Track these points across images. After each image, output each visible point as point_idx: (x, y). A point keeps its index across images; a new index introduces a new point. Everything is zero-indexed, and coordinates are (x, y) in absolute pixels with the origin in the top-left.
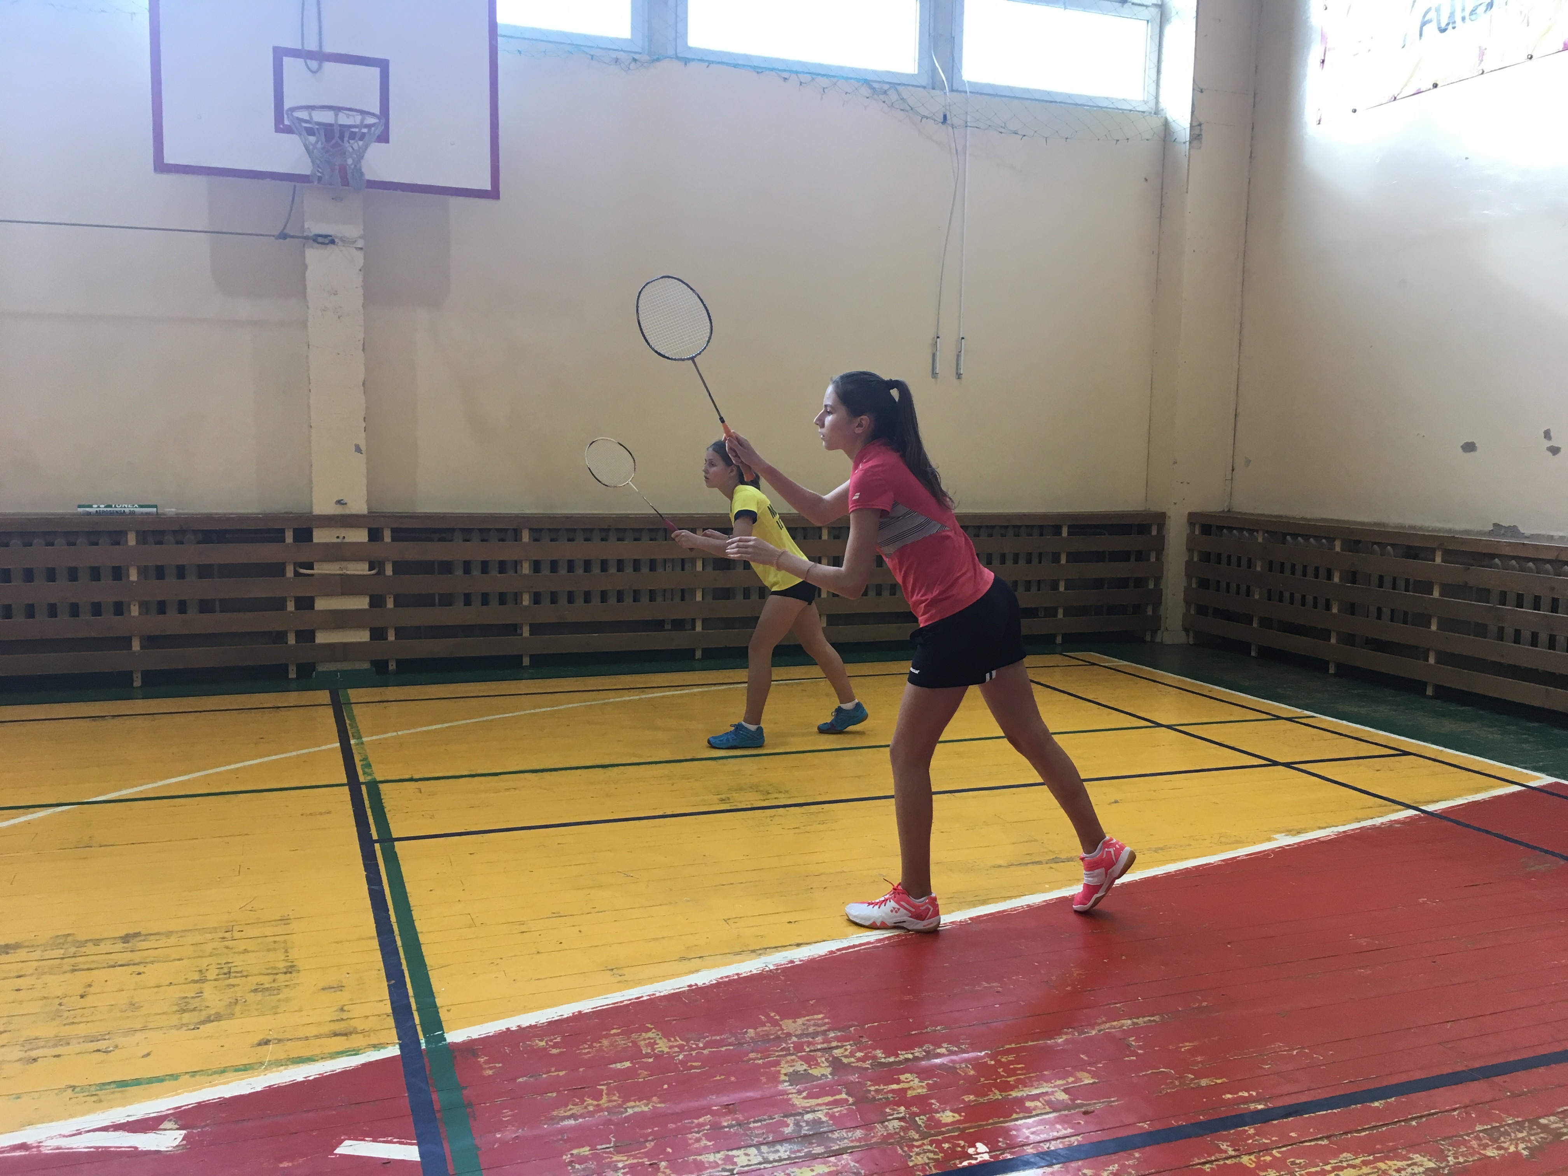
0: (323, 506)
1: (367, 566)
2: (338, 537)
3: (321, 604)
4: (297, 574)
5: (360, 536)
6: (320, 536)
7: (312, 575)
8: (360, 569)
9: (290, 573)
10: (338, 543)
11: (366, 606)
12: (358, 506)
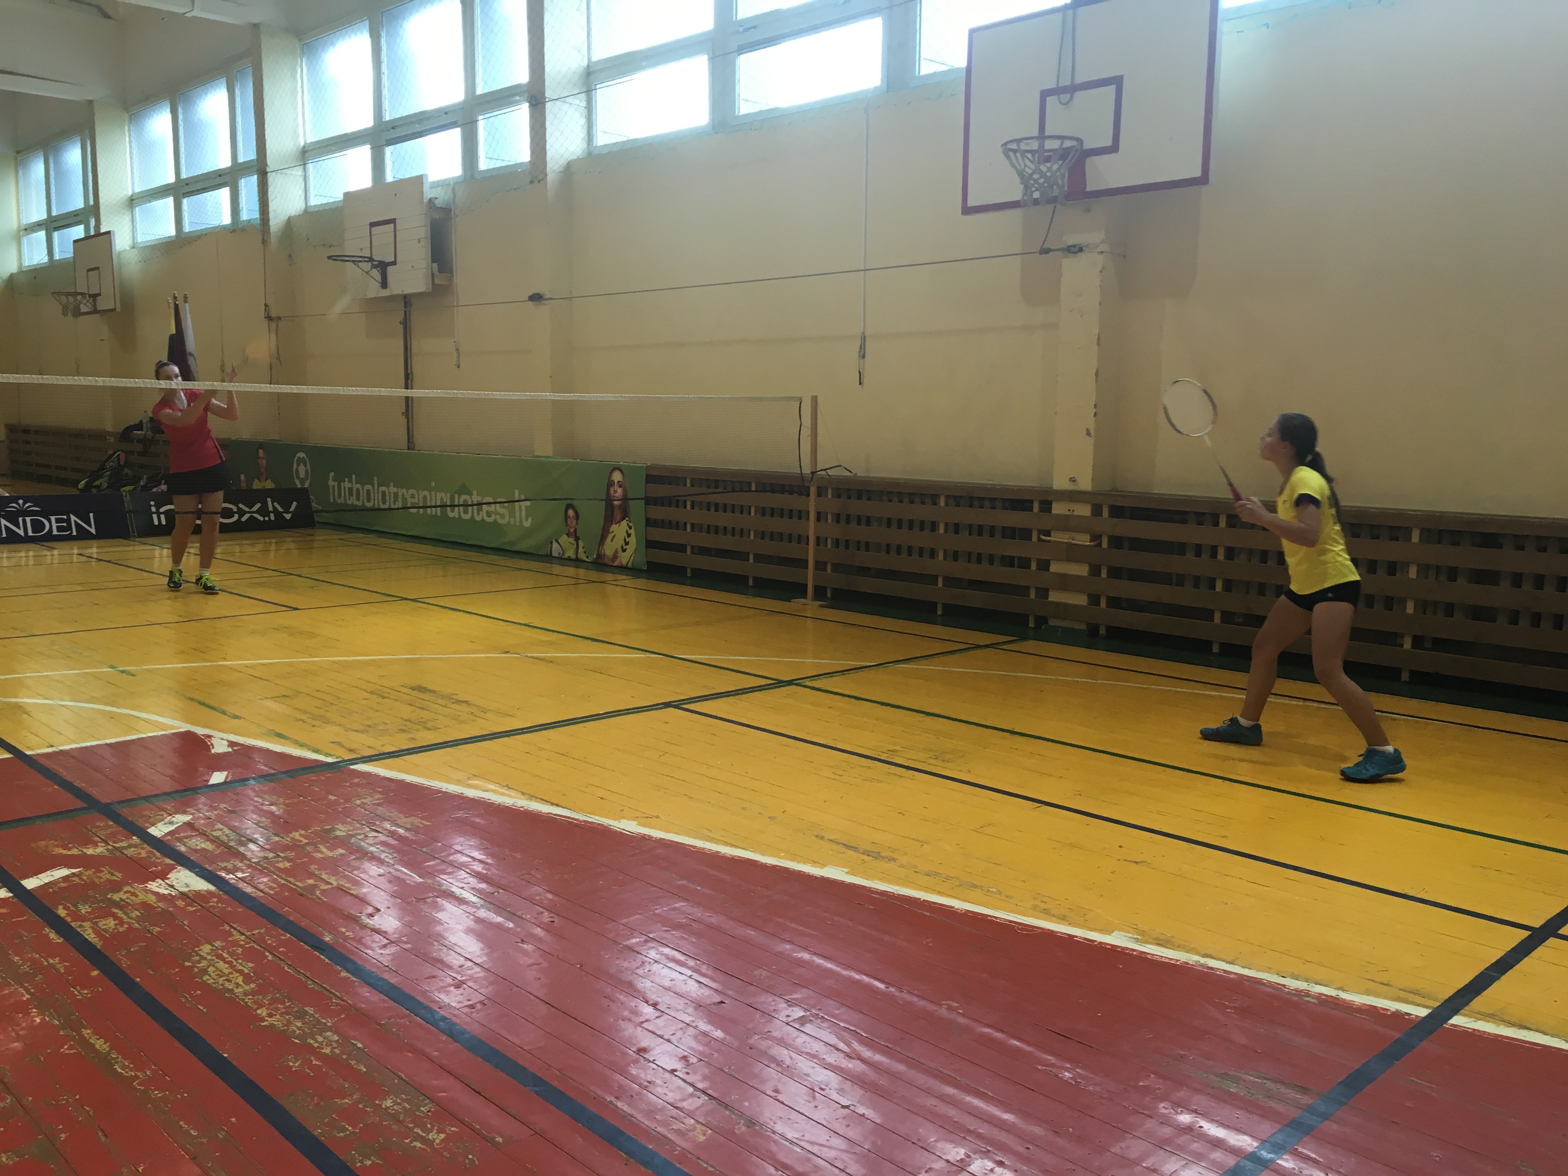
0: (1060, 483)
1: (1088, 537)
2: (1069, 510)
3: (1055, 568)
4: (1040, 540)
5: (1084, 510)
6: (1058, 509)
7: (1049, 541)
8: (1084, 540)
9: (1034, 538)
10: (1068, 515)
11: (1086, 574)
12: (1085, 484)
